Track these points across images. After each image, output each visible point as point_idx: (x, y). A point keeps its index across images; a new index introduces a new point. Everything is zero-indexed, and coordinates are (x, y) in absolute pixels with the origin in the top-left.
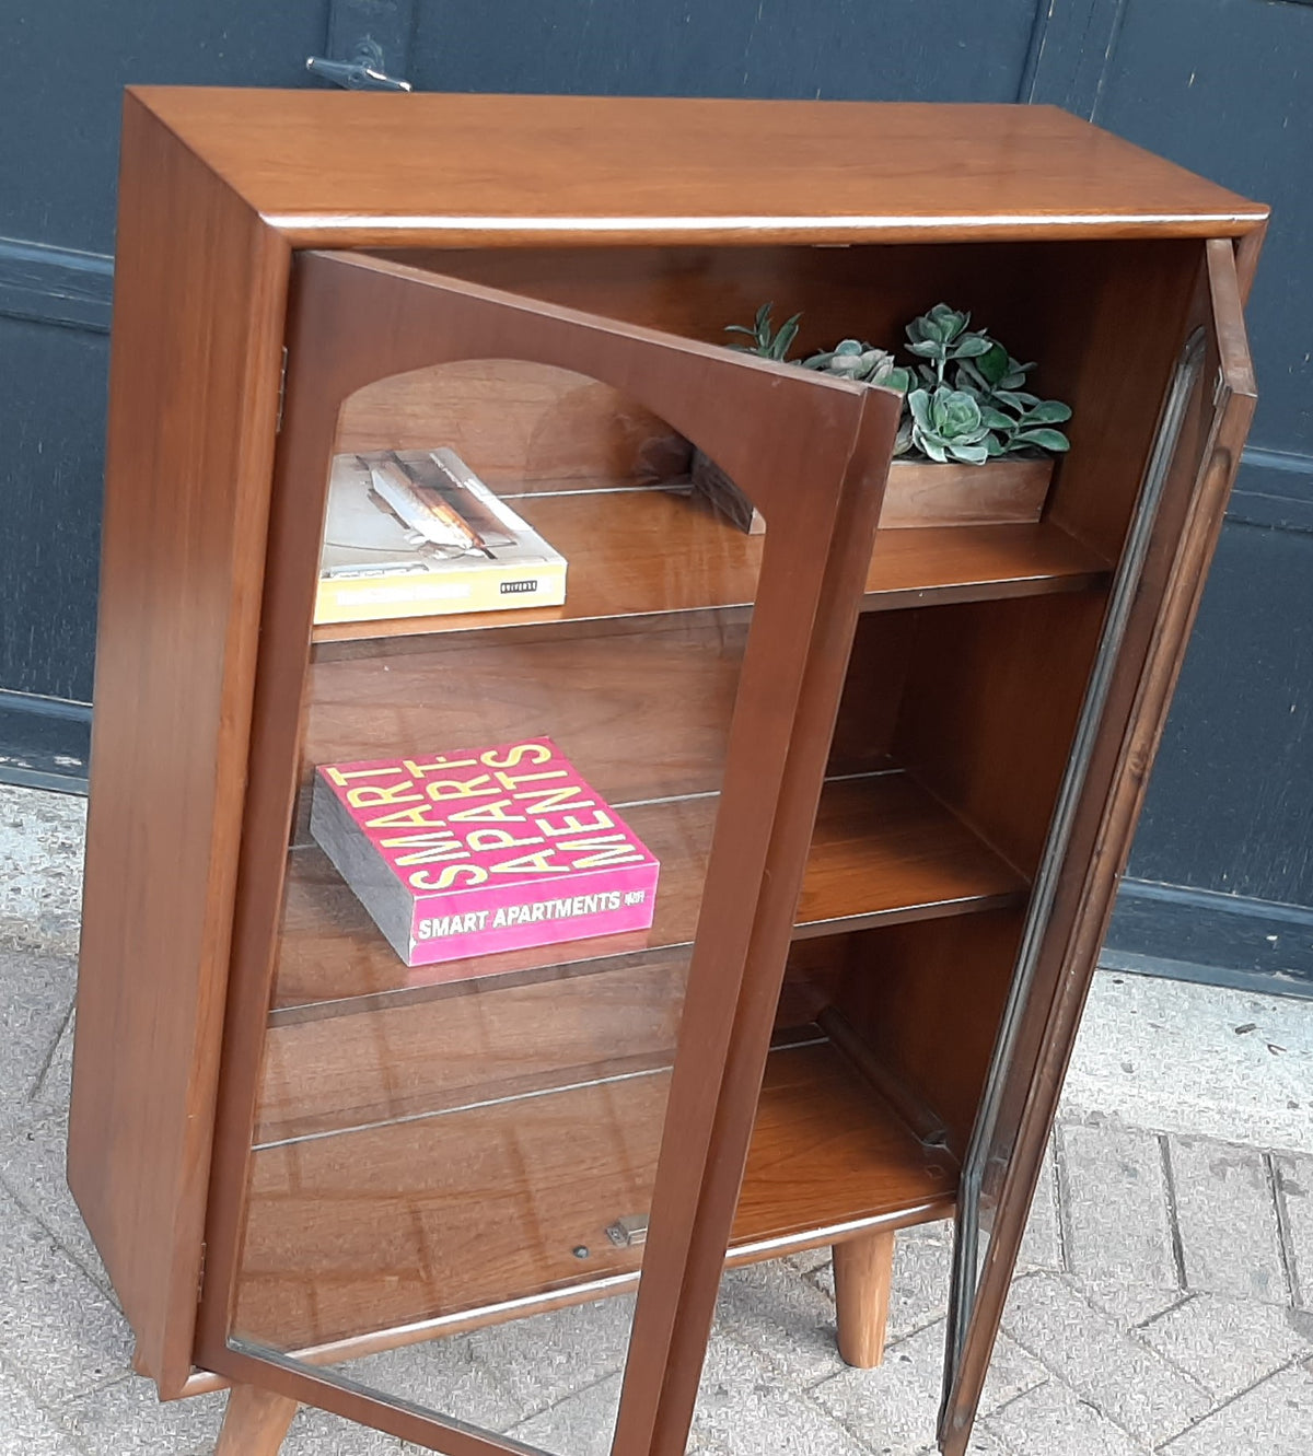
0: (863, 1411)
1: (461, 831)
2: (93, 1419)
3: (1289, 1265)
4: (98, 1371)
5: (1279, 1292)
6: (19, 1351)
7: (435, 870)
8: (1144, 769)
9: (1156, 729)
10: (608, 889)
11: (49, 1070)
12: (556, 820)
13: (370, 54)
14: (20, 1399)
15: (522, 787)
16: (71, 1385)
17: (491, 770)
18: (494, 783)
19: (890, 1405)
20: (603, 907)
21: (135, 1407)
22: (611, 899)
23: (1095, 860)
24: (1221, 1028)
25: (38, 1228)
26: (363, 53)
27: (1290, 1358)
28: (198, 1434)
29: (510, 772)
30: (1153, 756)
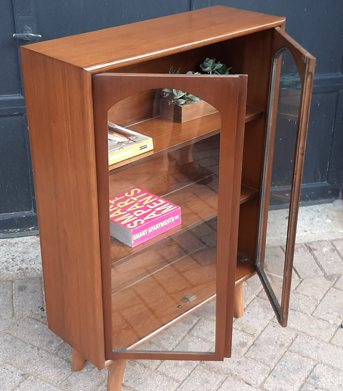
0: (245, 327)
1: (132, 213)
2: (69, 385)
3: (320, 267)
4: (65, 374)
5: (321, 273)
6: (43, 375)
7: (132, 223)
8: (304, 151)
9: (305, 141)
10: (171, 217)
11: (14, 309)
12: (151, 204)
13: (28, 30)
14: (49, 386)
15: (139, 199)
16: (59, 379)
17: (129, 197)
18: (132, 200)
19: (250, 324)
20: (171, 222)
21: (78, 380)
22: (172, 219)
23: (295, 176)
24: (282, 219)
25: (32, 346)
26: (26, 30)
27: (329, 287)
28: (96, 380)
29: (134, 196)
30: (305, 148)
